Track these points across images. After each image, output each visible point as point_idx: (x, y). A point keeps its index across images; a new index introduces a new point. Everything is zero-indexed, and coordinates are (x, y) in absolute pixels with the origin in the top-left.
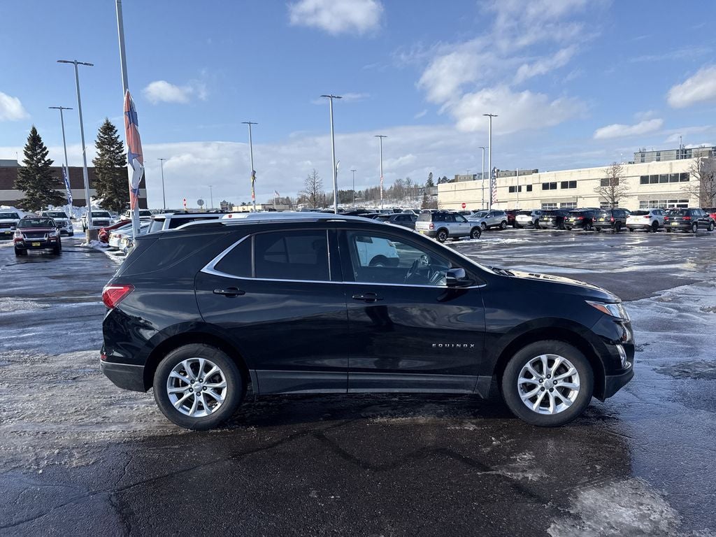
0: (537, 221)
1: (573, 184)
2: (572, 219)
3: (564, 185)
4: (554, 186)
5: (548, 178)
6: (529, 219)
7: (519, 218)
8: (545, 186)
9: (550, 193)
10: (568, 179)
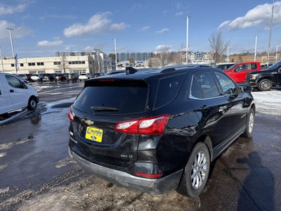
0: (41, 79)
1: (42, 64)
2: (57, 77)
3: (38, 64)
4: (34, 64)
5: (31, 61)
6: (38, 78)
7: (33, 78)
8: (30, 64)
9: (32, 67)
10: (40, 61)
